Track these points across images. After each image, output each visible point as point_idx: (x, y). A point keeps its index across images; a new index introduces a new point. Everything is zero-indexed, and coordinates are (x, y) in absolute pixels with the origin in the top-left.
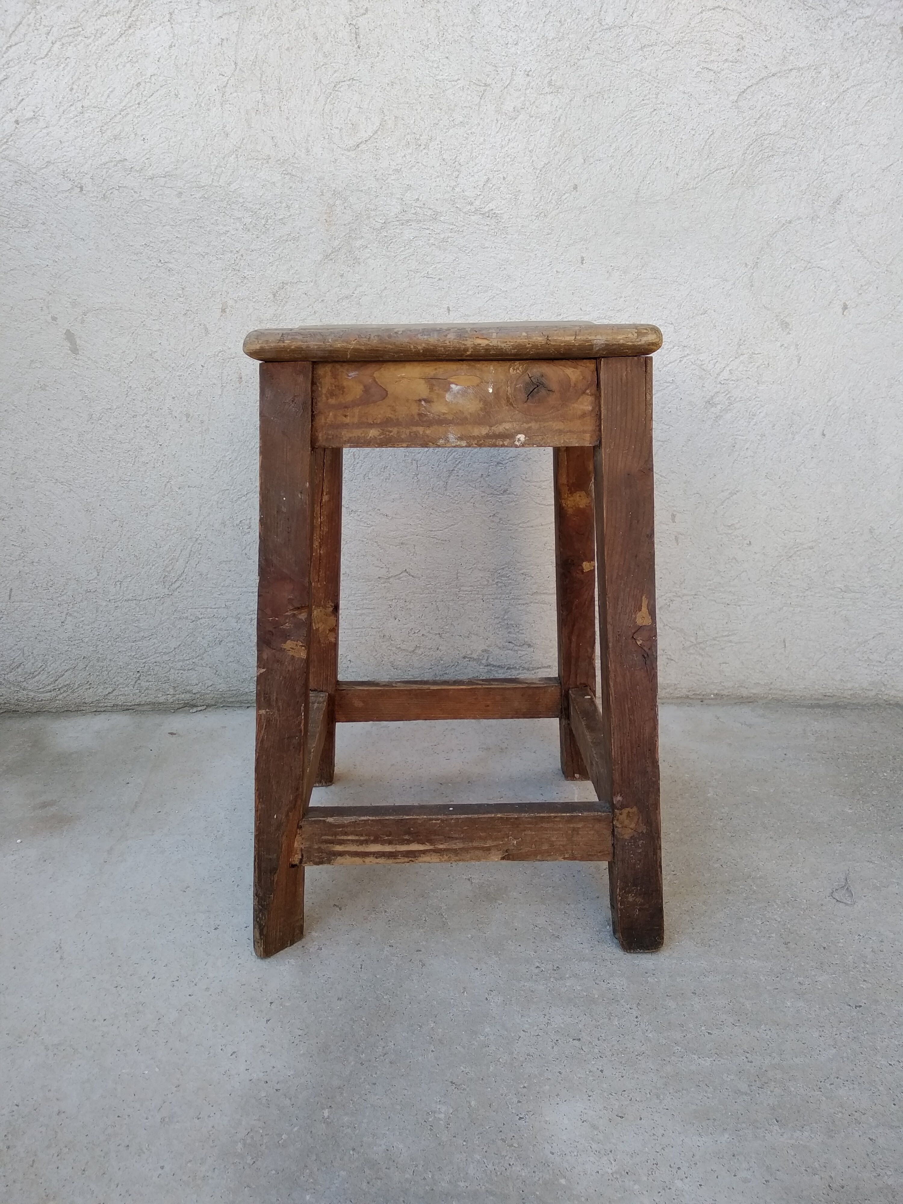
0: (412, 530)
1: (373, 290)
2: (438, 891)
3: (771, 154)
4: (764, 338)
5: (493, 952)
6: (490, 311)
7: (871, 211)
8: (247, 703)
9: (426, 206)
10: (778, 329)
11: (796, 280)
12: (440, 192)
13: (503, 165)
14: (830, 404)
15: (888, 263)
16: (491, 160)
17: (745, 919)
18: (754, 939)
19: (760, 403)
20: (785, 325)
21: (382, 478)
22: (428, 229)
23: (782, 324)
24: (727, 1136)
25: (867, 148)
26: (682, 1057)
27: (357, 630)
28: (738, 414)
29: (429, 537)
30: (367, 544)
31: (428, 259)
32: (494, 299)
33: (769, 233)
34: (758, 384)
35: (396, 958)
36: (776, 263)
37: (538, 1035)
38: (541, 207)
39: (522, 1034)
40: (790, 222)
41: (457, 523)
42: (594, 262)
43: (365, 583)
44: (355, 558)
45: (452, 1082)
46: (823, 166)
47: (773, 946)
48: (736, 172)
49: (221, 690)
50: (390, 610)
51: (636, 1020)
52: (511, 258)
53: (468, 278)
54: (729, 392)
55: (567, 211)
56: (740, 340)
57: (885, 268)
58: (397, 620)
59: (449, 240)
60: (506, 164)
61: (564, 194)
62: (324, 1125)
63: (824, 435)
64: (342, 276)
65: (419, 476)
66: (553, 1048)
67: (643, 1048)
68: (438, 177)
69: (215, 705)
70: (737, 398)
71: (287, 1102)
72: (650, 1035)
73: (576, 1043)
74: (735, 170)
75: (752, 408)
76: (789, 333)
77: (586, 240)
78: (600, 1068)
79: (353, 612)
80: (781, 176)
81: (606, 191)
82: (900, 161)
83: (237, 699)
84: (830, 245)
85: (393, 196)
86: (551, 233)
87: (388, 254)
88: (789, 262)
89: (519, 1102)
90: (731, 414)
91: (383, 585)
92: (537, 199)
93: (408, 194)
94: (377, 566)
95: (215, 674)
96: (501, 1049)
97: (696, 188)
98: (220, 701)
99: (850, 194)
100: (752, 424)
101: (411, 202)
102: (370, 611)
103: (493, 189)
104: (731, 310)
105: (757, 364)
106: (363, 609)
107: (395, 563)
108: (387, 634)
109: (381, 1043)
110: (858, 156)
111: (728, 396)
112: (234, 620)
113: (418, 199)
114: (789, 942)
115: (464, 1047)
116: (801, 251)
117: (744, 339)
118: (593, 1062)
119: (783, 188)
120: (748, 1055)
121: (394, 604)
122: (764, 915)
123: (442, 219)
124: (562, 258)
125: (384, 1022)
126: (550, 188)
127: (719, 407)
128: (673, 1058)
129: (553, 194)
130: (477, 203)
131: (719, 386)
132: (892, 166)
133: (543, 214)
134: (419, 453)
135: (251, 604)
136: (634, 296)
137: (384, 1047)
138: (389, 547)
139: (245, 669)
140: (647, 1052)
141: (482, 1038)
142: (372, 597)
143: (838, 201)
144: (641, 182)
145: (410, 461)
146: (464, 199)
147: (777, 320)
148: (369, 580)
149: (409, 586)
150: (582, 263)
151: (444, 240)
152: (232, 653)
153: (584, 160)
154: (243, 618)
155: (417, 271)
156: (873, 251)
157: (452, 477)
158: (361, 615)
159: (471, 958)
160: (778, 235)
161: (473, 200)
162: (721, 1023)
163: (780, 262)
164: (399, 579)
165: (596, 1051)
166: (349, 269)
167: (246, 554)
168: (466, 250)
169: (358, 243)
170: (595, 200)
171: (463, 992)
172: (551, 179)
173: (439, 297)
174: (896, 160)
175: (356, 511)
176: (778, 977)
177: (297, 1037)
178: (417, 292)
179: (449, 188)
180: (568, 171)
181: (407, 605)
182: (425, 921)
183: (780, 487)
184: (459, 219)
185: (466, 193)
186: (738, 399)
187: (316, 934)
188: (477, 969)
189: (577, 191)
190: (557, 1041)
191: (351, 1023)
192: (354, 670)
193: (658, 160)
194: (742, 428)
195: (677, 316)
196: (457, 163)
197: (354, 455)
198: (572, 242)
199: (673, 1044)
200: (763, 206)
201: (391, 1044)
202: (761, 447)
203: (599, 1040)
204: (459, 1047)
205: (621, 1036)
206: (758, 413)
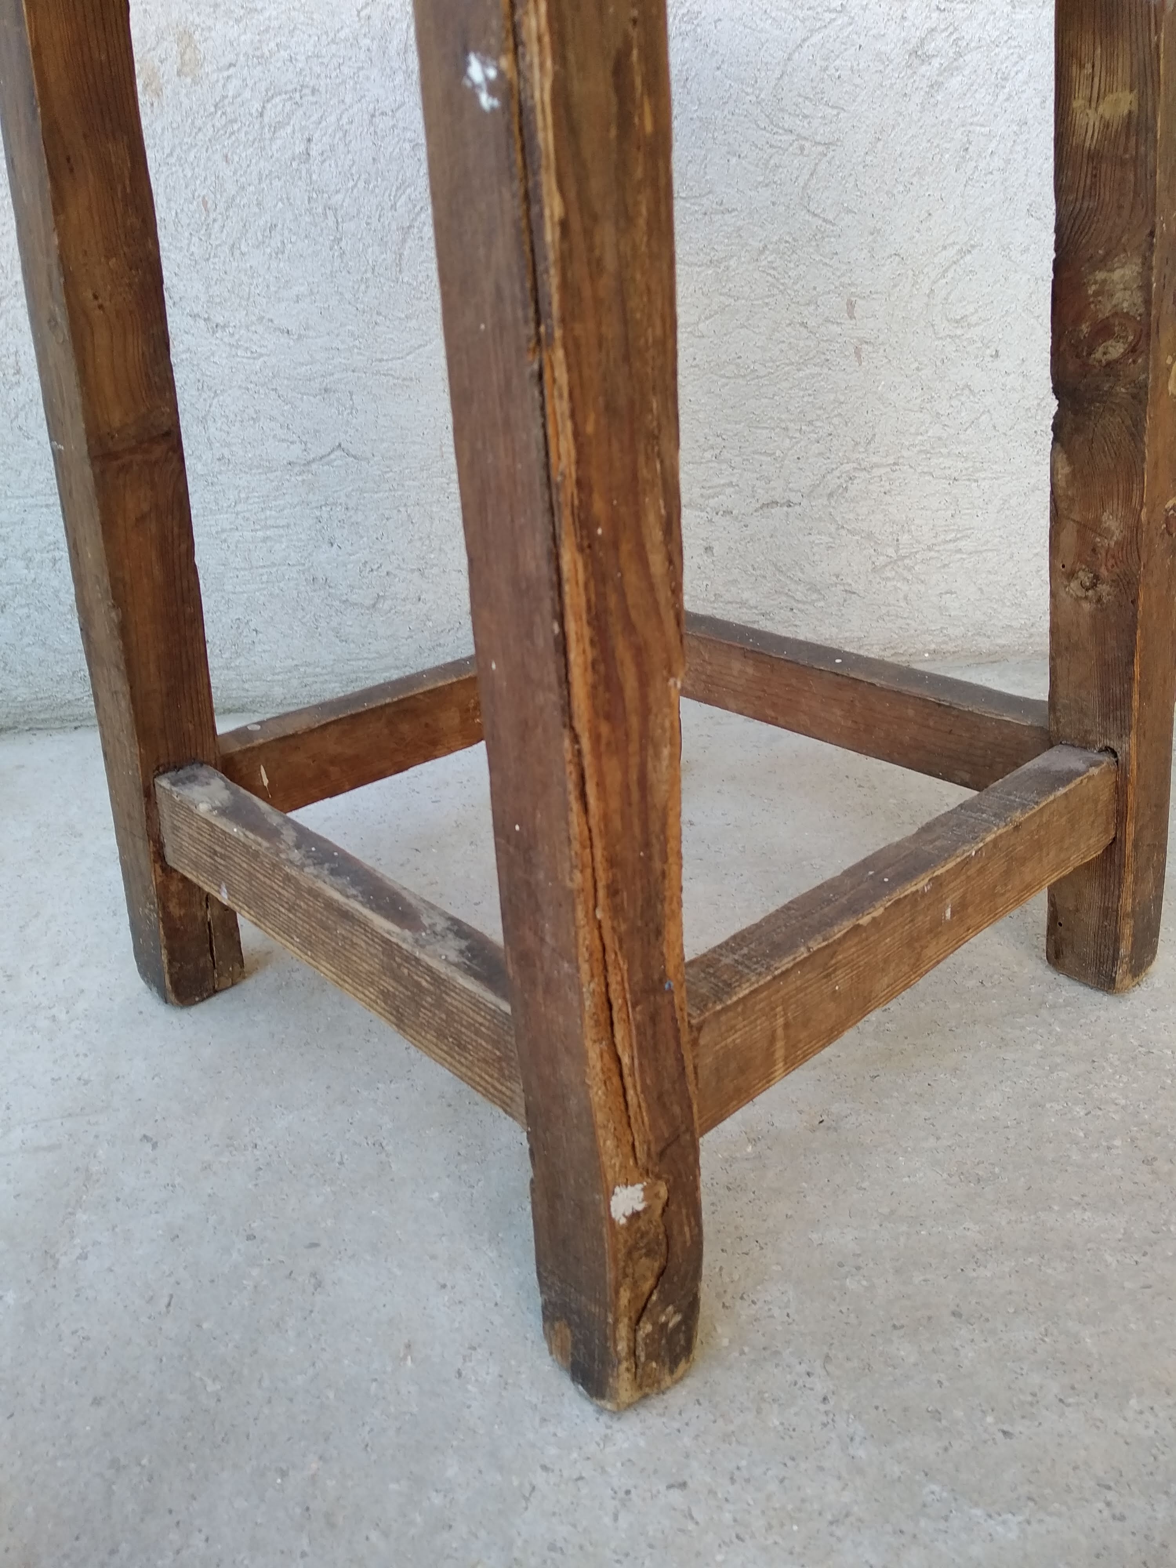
0: (343, 361)
2: (380, 1085)
8: (74, 720)
17: (1048, 1106)
18: (1076, 1157)
19: (1017, 50)
21: (268, 250)
26: (946, 1519)
27: (261, 571)
29: (378, 372)
30: (256, 396)
35: (255, 1272)
37: (581, 1478)
39: (540, 1478)
41: (430, 341)
43: (263, 477)
44: (237, 424)
47: (1119, 1172)
49: (20, 699)
50: (318, 527)
51: (823, 1408)
54: (956, 29)
58: (335, 546)
65: (343, 244)
66: (616, 1518)
67: (846, 1497)
69: (16, 728)
70: (971, 40)
72: (861, 1453)
73: (676, 1497)
75: (1002, 63)
79: (248, 535)
83: (55, 715)
90: (959, 78)
91: (300, 478)
94: (283, 440)
95: (4, 669)
96: (483, 1534)
98: (22, 719)
100: (1001, 97)
102: (282, 531)
106: (266, 527)
107: (316, 431)
108: (320, 576)
109: (174, 1536)
111: (954, 37)
112: (21, 564)
114: (1155, 1159)
115: (386, 1534)
118: (719, 1558)
121: (325, 515)
122: (1089, 1093)
125: (192, 1466)
127: (936, 62)
128: (923, 1523)
131: (935, 15)
134: (337, 192)
135: (49, 530)
137: (178, 1552)
138: (302, 399)
139: (59, 657)
140: (856, 1509)
141: (437, 1500)
142: (282, 502)
145: (320, 210)
148: (270, 470)
149: (351, 477)
152: (28, 628)
154: (38, 557)
157: (409, 243)
158: (265, 540)
159: (433, 1257)
162: (1030, 1398)
164: (328, 464)
165: (727, 1517)
167: (20, 428)
171: (404, 1358)
175: (224, 327)
176: (1145, 1254)
181: (351, 517)
182: (341, 1163)
186: (973, 45)
187: (85, 1218)
188: (444, 1286)
190: (628, 1492)
191: (109, 1474)
192: (267, 647)
194: (982, 109)
199: (920, 1477)
201: (198, 1541)
202: (1018, 148)
203: (732, 1480)
204: (374, 1536)
205: (790, 1463)
206: (1013, 74)
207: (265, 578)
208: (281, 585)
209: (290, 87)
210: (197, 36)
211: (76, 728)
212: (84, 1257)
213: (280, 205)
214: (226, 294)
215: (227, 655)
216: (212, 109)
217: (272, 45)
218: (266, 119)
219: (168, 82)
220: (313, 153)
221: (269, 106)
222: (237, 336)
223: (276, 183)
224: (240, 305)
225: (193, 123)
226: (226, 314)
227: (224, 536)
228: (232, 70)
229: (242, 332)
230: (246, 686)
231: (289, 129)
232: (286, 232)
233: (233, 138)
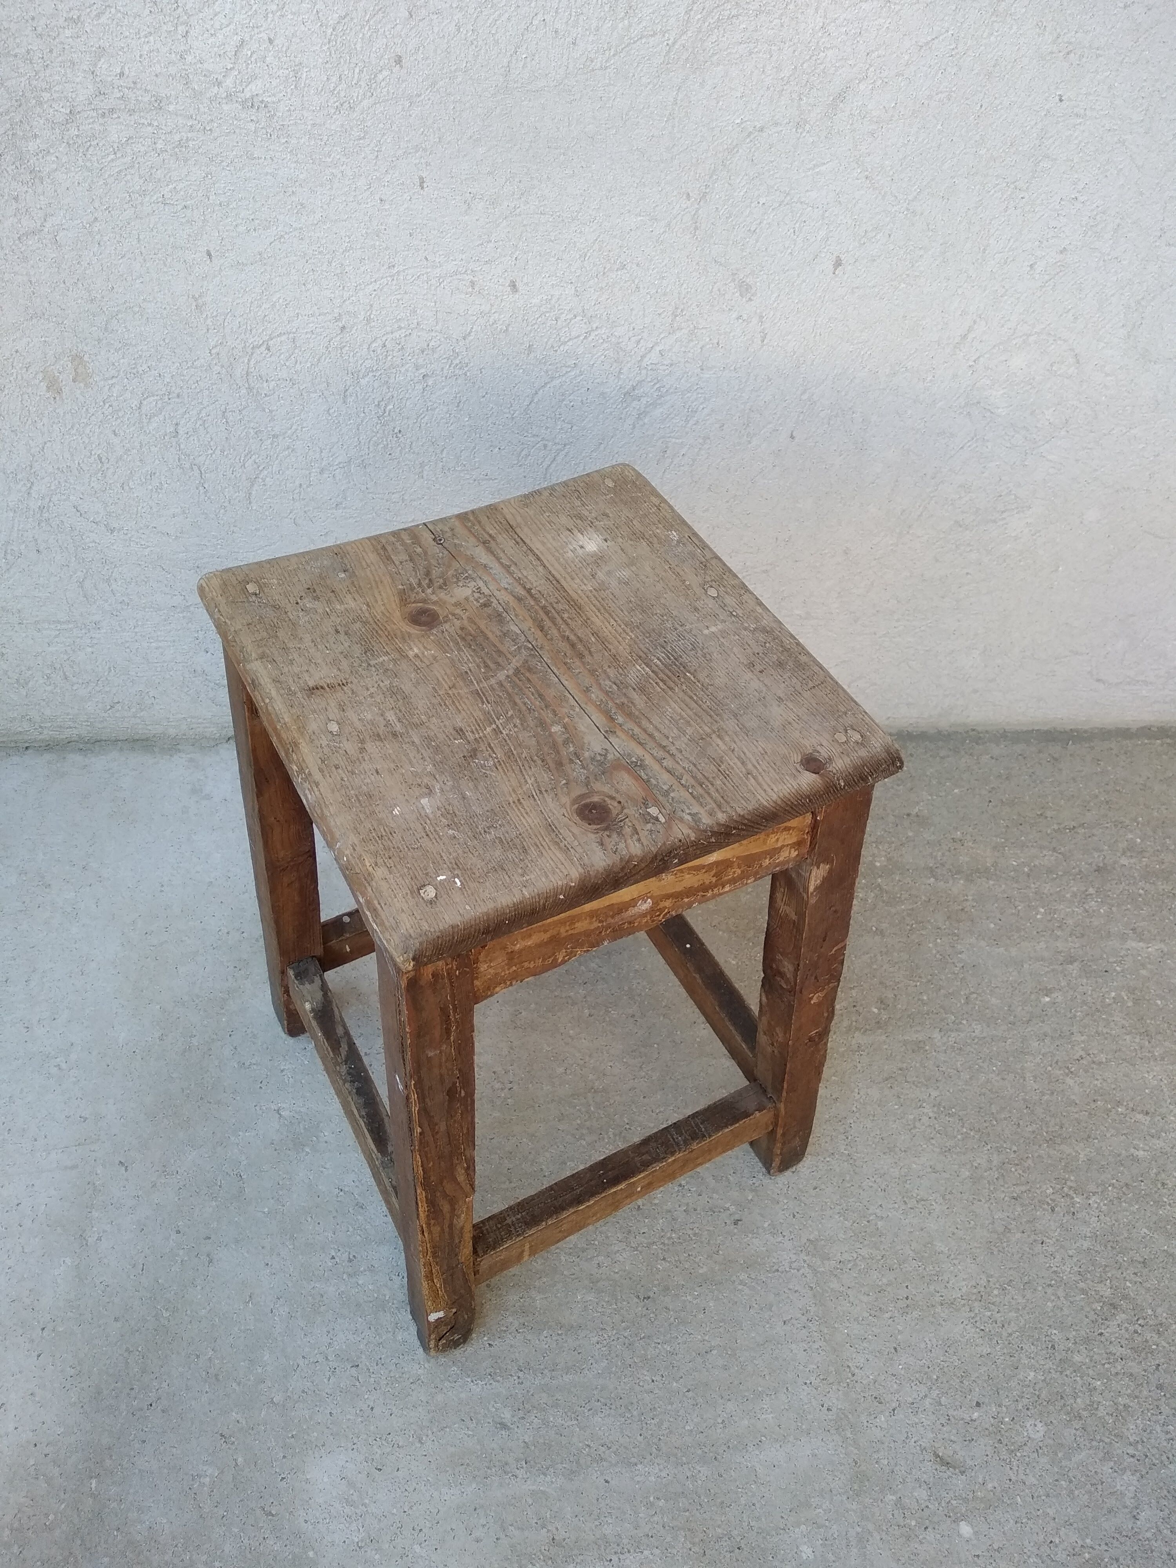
1: (76, 222)
2: (240, 1133)
3: (734, 12)
4: (713, 306)
5: (288, 1237)
6: (278, 258)
7: (892, 116)
9: (139, 86)
10: (733, 293)
11: (765, 222)
12: (159, 62)
13: (266, 17)
14: (805, 397)
15: (910, 198)
16: (242, 8)
19: (703, 396)
20: (745, 289)
21: (150, 487)
22: (150, 125)
23: (740, 287)
24: (474, 1486)
25: (898, 7)
28: (671, 410)
30: (146, 569)
31: (159, 174)
32: (282, 240)
33: (726, 147)
34: (702, 370)
35: (181, 1252)
36: (736, 194)
37: (317, 1362)
38: (342, 94)
39: (301, 1362)
40: (761, 130)
42: (440, 185)
45: (222, 1435)
46: (822, 37)
48: (674, 43)
50: (196, 642)
52: (301, 176)
53: (234, 205)
54: (658, 382)
55: (388, 100)
56: (677, 308)
57: (905, 205)
59: (191, 144)
60: (270, 15)
61: (381, 71)
62: (90, 1500)
63: (792, 437)
64: (16, 199)
65: (206, 486)
66: (329, 1379)
68: (150, 33)
70: (670, 388)
71: (56, 1471)
73: (354, 1370)
74: (672, 39)
75: (693, 402)
76: (750, 299)
77: (425, 150)
78: (372, 1404)
80: (751, 53)
81: (453, 68)
82: (951, 32)
84: (823, 168)
85: (76, 67)
86: (364, 138)
87: (88, 164)
88: (756, 194)
89: (284, 1457)
90: (661, 410)
92: (334, 79)
93: (103, 64)
96: (276, 1385)
97: (606, 68)
99: (862, 87)
100: (692, 422)
101: (109, 79)
103: (253, 59)
104: (664, 264)
105: (701, 343)
109: (155, 1383)
110: (882, 21)
111: (658, 386)
113: (122, 74)
115: (239, 1384)
116: (776, 176)
117: (682, 307)
118: (366, 1397)
119: (752, 72)
120: (521, 1374)
123: (171, 108)
124: (388, 177)
125: (160, 1352)
126: (354, 60)
127: (644, 400)
128: (446, 1383)
129: (361, 71)
130: (229, 82)
131: (644, 372)
132: (936, 41)
133: (346, 105)
134: (200, 456)
136: (510, 241)
140: (422, 1377)
141: (260, 1370)
143: (841, 97)
144: (511, 55)
145: (188, 466)
146: (205, 75)
147: (733, 280)
150: (422, 188)
151: (180, 144)
153: (410, 13)
155: (144, 193)
156: (889, 179)
157: (256, 487)
159: (263, 1248)
160: (740, 151)
161: (220, 77)
163: (742, 193)
165: (372, 1380)
166: (26, 188)
168: (222, 161)
169: (32, 146)
170: (434, 84)
171: (249, 1302)
172: (355, 44)
173: (189, 235)
174: (944, 30)
175: (119, 530)
177: (69, 1378)
178: (151, 226)
179: (173, 55)
180: (382, 31)
183: (727, 502)
184: (202, 110)
185: (206, 65)
186: (671, 390)
187: (97, 1215)
188: (267, 1264)
189: (401, 67)
190: (335, 1368)
191: (126, 1354)
192: (162, 707)
193: (540, 17)
194: (677, 429)
195: (579, 272)
196: (180, 9)
197: (100, 459)
198: (400, 152)
199: (451, 1363)
200: (718, 103)
201: (165, 1385)
202: (703, 452)
203: (377, 1364)
204: (234, 1385)
205: (401, 1357)
206: (700, 409)
207: (159, 669)
208: (171, 673)
209: (160, 393)
210: (86, 358)
211: (27, 748)
212: (99, 1239)
213: (157, 462)
214: (120, 512)
215: (134, 710)
216: (102, 404)
217: (145, 367)
218: (143, 411)
219: (65, 385)
220: (181, 432)
221: (145, 403)
222: (129, 535)
223: (153, 448)
224: (131, 518)
225: (87, 410)
226: (121, 523)
227: (127, 645)
228: (114, 380)
229: (133, 533)
230: (149, 728)
231: (161, 417)
232: (163, 478)
233: (119, 421)
